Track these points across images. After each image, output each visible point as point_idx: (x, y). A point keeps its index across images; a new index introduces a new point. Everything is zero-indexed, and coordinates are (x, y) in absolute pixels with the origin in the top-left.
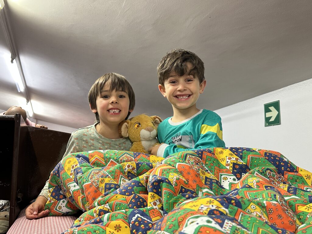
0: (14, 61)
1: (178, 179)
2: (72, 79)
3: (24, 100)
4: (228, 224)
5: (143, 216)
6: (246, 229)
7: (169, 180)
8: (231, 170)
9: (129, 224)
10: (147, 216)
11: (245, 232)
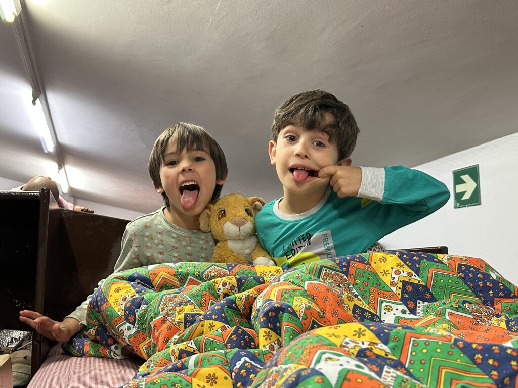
0: (38, 101)
1: (308, 309)
2: (132, 131)
3: (55, 165)
4: (389, 373)
5: (254, 361)
6: (418, 381)
7: (293, 309)
8: (399, 294)
9: (231, 374)
10: (261, 362)
11: (417, 385)
